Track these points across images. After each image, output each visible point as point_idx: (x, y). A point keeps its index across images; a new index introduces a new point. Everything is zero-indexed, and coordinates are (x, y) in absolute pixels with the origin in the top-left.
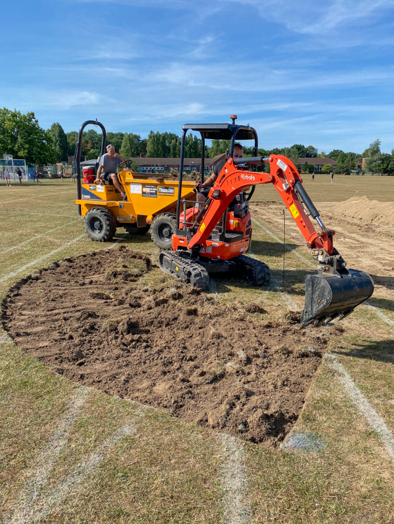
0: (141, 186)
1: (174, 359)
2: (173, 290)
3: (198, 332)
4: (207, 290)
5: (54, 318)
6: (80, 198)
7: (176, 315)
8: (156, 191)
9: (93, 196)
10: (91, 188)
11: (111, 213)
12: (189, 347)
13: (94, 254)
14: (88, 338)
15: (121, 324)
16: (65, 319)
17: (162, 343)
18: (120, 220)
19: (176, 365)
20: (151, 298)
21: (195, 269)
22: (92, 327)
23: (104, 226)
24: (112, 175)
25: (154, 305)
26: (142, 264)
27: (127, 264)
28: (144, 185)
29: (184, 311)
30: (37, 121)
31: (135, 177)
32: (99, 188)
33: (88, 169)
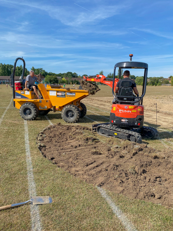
0: (56, 92)
6: (14, 98)
8: (65, 95)
9: (23, 97)
10: (22, 92)
25: (132, 155)
28: (58, 92)
29: (153, 157)
31: (52, 87)
32: (26, 93)
33: (18, 83)
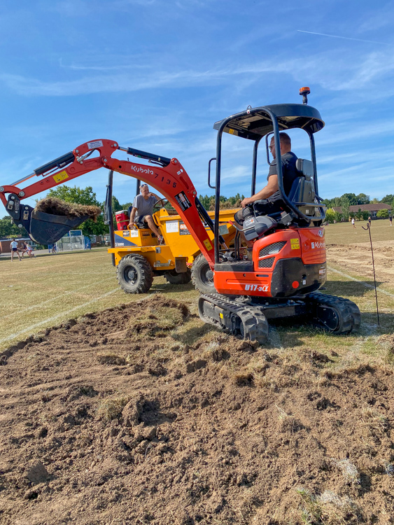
1: (212, 480)
2: (214, 346)
3: (256, 416)
4: (266, 344)
5: (31, 397)
6: (113, 247)
7: (219, 387)
9: (128, 243)
10: (125, 234)
11: (146, 259)
12: (242, 451)
13: (124, 307)
14: (68, 434)
15: (128, 406)
16: (45, 400)
17: (191, 442)
18: (157, 266)
19: (216, 496)
20: (181, 360)
21: (245, 313)
22: (83, 413)
23: (139, 276)
24: (147, 217)
25: (185, 370)
26: (177, 313)
27: (156, 314)
28: (180, 222)
29: (232, 380)
30: (94, 195)
31: (170, 214)
32: (133, 234)
33: (121, 214)
